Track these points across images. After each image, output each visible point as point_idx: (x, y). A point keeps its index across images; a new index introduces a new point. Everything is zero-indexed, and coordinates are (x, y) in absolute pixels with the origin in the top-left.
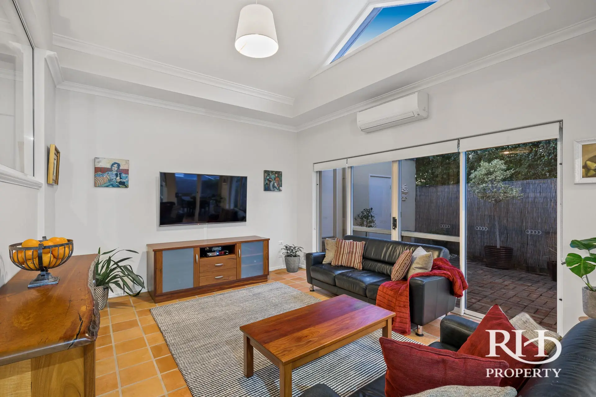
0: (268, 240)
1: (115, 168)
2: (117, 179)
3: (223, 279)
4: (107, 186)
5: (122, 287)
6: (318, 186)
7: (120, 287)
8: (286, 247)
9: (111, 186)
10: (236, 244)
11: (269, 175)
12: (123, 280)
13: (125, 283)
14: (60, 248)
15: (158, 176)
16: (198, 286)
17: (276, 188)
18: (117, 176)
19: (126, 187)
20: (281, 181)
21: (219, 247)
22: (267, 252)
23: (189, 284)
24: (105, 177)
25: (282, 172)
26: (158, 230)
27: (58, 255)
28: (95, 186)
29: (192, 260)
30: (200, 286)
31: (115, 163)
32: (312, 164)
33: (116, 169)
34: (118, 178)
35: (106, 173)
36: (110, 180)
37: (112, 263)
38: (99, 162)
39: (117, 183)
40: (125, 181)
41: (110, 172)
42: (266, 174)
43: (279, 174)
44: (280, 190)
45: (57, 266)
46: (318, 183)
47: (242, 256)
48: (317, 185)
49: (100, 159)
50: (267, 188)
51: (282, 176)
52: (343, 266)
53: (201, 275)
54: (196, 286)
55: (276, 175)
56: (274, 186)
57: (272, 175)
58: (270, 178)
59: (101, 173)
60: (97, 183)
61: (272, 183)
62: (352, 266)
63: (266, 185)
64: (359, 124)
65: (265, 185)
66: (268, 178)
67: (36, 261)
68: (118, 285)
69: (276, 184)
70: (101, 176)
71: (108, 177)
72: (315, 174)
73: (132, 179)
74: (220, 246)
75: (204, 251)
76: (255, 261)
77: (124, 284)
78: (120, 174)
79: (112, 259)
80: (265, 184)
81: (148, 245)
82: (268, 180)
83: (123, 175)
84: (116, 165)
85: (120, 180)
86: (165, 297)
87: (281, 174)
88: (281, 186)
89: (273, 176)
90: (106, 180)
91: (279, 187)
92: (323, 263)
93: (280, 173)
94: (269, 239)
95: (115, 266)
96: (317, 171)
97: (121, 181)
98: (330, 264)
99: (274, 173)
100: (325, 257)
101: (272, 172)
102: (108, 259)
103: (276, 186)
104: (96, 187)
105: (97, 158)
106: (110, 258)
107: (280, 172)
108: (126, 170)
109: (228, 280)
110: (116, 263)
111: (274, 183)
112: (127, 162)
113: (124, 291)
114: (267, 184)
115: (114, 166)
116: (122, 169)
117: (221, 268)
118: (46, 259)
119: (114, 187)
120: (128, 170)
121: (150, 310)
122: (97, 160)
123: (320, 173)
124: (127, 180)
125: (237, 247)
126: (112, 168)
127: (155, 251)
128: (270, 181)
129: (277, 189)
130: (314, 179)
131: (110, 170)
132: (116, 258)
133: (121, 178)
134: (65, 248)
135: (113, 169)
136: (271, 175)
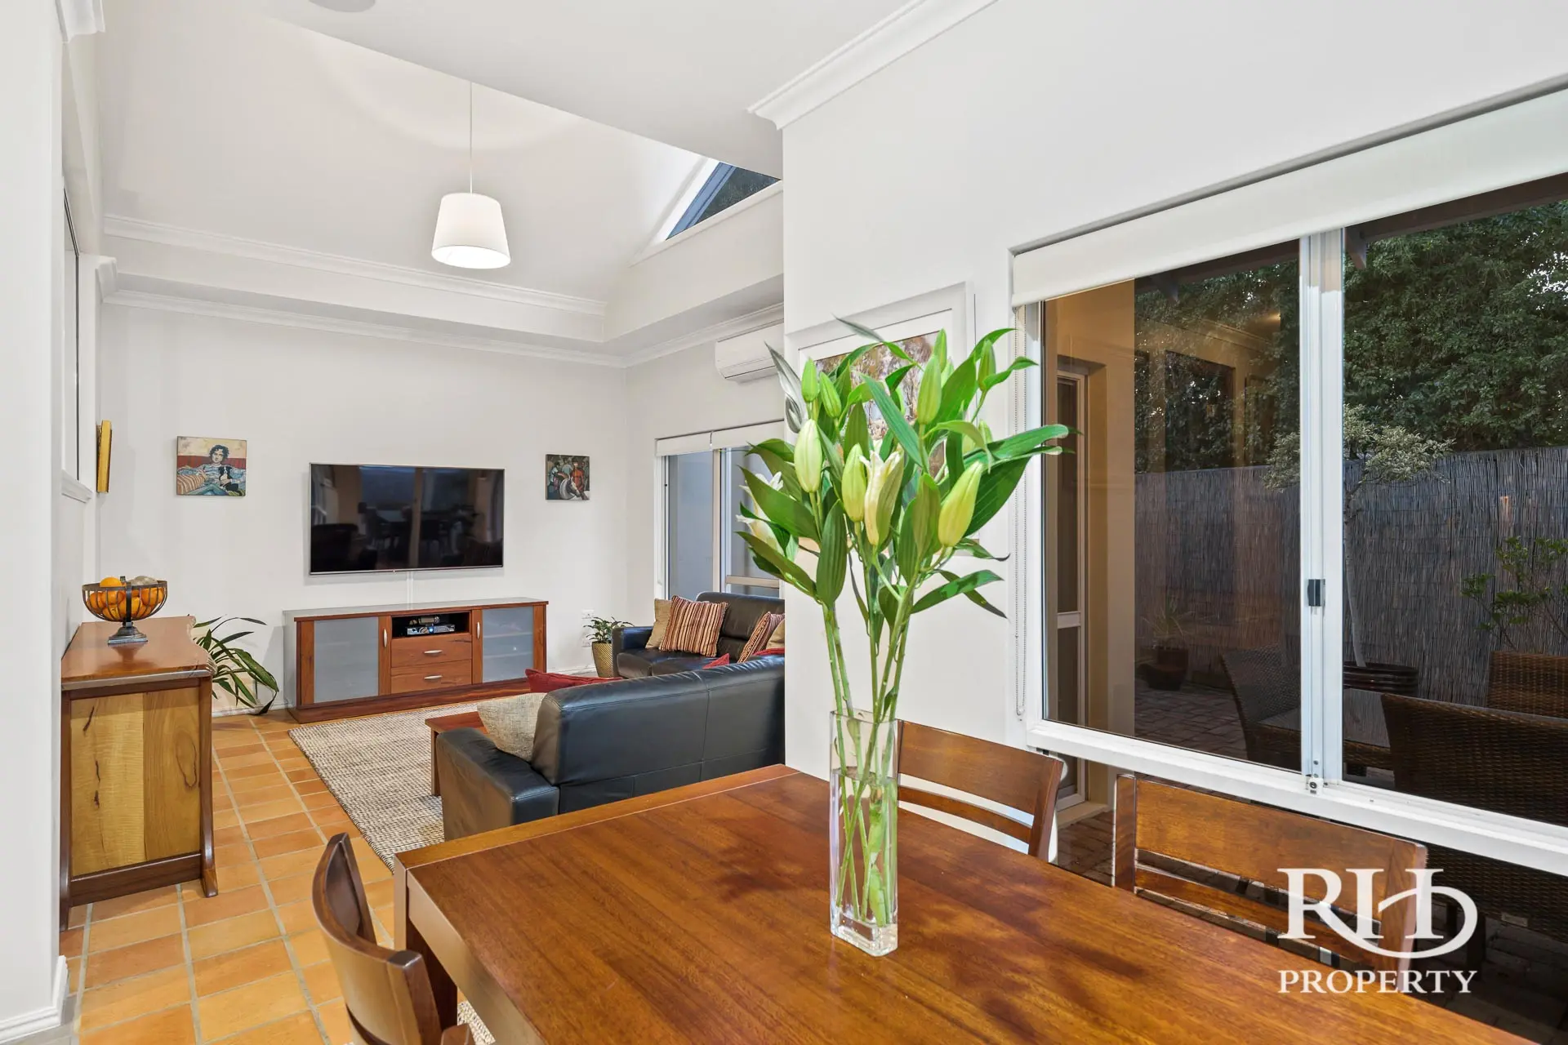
0: (544, 605)
1: (218, 456)
2: (222, 478)
3: (442, 681)
4: (202, 494)
5: (234, 689)
6: (667, 488)
7: (231, 690)
8: (597, 622)
9: (209, 493)
10: (471, 611)
11: (557, 464)
12: (234, 678)
13: (239, 684)
14: (152, 589)
15: (307, 470)
16: (387, 694)
17: (575, 492)
18: (222, 473)
19: (241, 495)
20: (588, 477)
21: (434, 616)
22: (541, 629)
23: (369, 688)
24: (197, 474)
25: (588, 457)
26: (307, 583)
27: (149, 600)
28: (179, 493)
29: (376, 641)
30: (393, 692)
31: (218, 447)
32: (653, 441)
33: (220, 458)
34: (225, 476)
35: (202, 467)
36: (208, 482)
37: (213, 643)
38: (186, 446)
39: (222, 487)
40: (238, 482)
41: (207, 466)
42: (551, 464)
43: (581, 465)
44: (584, 498)
45: (139, 619)
46: (667, 483)
47: (484, 637)
48: (666, 485)
49: (189, 440)
50: (553, 494)
51: (588, 466)
52: (680, 651)
53: (394, 671)
54: (383, 694)
55: (576, 465)
56: (569, 489)
57: (565, 464)
58: (560, 471)
59: (190, 468)
60: (182, 487)
61: (565, 481)
62: (696, 650)
63: (551, 487)
64: (719, 365)
65: (548, 488)
66: (555, 470)
67: (123, 606)
68: (227, 687)
69: (574, 485)
70: (190, 472)
71: (204, 475)
72: (660, 461)
73: (252, 478)
74: (438, 615)
75: (401, 624)
76: (515, 649)
77: (237, 686)
78: (228, 469)
79: (213, 635)
80: (549, 484)
81: (285, 613)
82: (555, 474)
83: (235, 471)
84: (220, 451)
85: (228, 481)
86: (320, 712)
87: (588, 462)
88: (588, 489)
89: (567, 468)
90: (200, 481)
91: (582, 491)
92: (647, 646)
93: (585, 460)
94: (547, 603)
95: (219, 649)
96: (664, 455)
97: (230, 483)
98: (657, 648)
99: (570, 459)
100: (650, 635)
101: (565, 458)
102: (205, 636)
103: (576, 488)
104: (181, 495)
105: (182, 438)
106: (210, 633)
107: (584, 457)
108: (241, 459)
109: (454, 685)
110: (220, 644)
111: (569, 484)
112: (243, 443)
113: (238, 698)
114: (552, 484)
115: (216, 452)
116: (231, 459)
117: (439, 659)
118: (136, 603)
119: (216, 495)
120: (244, 460)
121: (288, 733)
122: (182, 442)
123: (671, 460)
124: (242, 480)
125: (473, 617)
126: (211, 457)
127: (299, 621)
128: (561, 479)
129: (578, 496)
130: (658, 473)
131: (207, 461)
132: (219, 635)
133: (229, 477)
134: (158, 590)
135: (214, 460)
136: (562, 464)
